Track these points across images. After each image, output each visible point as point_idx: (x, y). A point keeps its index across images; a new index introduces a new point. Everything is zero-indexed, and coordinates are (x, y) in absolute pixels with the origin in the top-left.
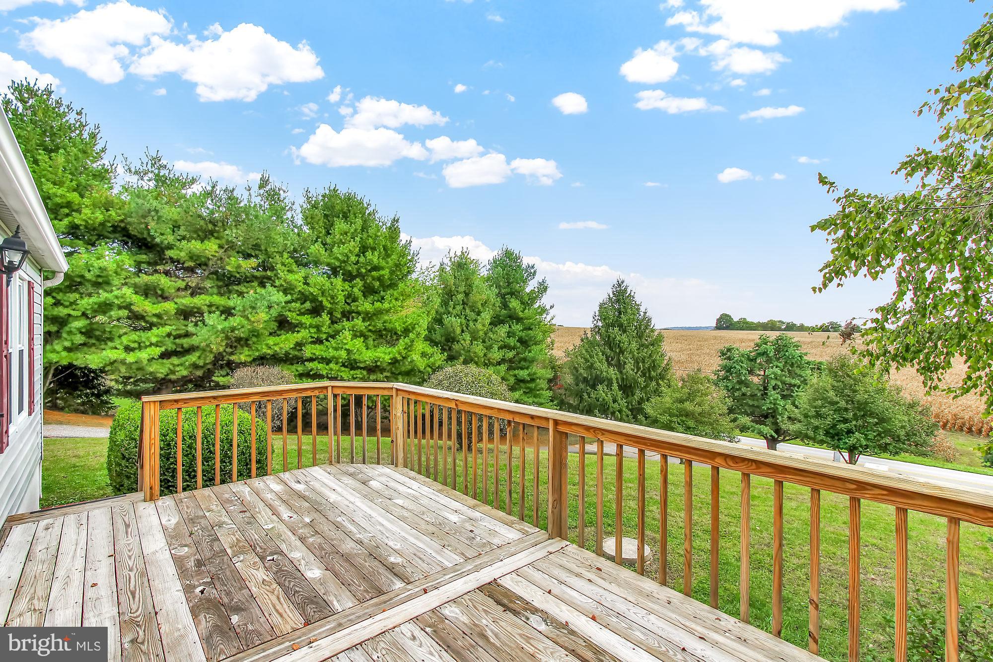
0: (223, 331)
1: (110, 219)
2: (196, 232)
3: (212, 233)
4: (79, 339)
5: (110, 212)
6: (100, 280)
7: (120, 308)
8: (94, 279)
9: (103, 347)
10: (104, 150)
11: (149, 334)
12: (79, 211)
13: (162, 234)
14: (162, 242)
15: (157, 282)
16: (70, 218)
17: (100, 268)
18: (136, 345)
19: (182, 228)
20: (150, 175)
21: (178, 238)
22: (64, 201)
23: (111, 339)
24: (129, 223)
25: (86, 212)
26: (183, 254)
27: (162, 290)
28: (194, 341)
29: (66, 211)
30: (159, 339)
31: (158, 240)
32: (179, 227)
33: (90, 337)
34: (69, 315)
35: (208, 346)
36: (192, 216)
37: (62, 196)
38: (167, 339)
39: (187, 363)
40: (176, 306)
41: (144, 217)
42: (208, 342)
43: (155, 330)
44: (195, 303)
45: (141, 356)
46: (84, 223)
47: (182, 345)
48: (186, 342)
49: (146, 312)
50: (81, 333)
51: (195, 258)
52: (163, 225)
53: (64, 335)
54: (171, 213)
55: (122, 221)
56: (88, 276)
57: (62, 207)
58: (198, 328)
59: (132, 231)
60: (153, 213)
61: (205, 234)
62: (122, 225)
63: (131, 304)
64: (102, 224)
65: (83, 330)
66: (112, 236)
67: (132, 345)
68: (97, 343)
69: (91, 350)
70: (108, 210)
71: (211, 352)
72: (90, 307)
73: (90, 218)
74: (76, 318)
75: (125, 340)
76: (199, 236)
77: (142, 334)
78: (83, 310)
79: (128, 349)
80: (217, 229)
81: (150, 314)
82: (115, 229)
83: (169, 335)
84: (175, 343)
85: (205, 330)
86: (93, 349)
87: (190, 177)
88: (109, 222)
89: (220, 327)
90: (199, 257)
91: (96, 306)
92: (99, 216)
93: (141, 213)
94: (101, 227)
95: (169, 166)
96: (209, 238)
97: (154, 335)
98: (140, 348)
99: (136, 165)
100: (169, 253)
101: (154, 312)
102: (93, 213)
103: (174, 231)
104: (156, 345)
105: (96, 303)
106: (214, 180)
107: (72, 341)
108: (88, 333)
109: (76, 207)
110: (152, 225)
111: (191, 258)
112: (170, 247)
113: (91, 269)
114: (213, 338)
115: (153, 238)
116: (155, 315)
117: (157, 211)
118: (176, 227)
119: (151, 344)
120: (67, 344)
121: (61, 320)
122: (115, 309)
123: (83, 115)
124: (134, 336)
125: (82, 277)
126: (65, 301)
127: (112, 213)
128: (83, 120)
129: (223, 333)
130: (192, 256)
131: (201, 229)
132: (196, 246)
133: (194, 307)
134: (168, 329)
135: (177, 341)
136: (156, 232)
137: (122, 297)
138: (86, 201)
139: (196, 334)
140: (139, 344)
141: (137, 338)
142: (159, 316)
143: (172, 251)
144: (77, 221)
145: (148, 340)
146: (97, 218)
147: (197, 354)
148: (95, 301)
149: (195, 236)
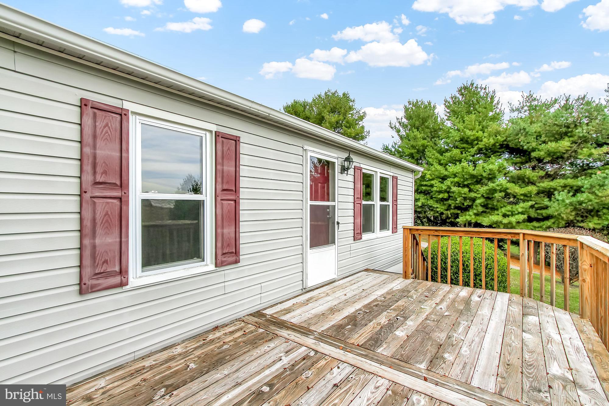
0: (571, 204)
1: (498, 141)
2: (553, 136)
3: (566, 134)
4: (481, 209)
5: (497, 137)
6: (490, 176)
7: (501, 191)
8: (487, 176)
9: (492, 214)
10: (498, 103)
11: (517, 206)
12: (481, 141)
13: (528, 143)
14: (528, 148)
15: (524, 174)
16: (478, 146)
17: (490, 170)
18: (510, 213)
19: (543, 136)
20: (526, 108)
21: (540, 143)
22: (475, 137)
23: (497, 209)
24: (510, 141)
25: (485, 140)
26: (542, 153)
27: (528, 178)
28: (549, 212)
29: (476, 142)
30: (524, 210)
31: (525, 147)
32: (540, 136)
33: (487, 208)
34: (476, 197)
35: (559, 215)
36: (549, 126)
37: (474, 135)
38: (531, 210)
39: (544, 227)
40: (537, 189)
41: (517, 135)
42: (559, 212)
43: (522, 205)
44: (551, 186)
45: (511, 220)
46: (484, 147)
47: (542, 214)
48: (544, 212)
49: (516, 193)
50: (481, 205)
51: (552, 154)
52: (529, 137)
53: (474, 207)
54: (536, 127)
55: (505, 140)
56: (485, 174)
57: (474, 141)
58: (552, 202)
59: (511, 145)
60: (522, 131)
61: (560, 136)
62: (505, 143)
63: (508, 189)
64: (494, 145)
65: (482, 204)
66: (500, 150)
67: (508, 213)
68: (491, 211)
69: (487, 215)
70: (496, 136)
71: (562, 218)
72: (484, 192)
73: (487, 143)
74: (479, 198)
75: (503, 210)
76: (556, 138)
77: (514, 206)
78: (482, 194)
79: (505, 216)
80: (570, 130)
81: (519, 194)
82: (502, 146)
83: (532, 207)
84: (538, 213)
85: (556, 204)
86: (488, 215)
87: (553, 99)
88: (498, 143)
89: (567, 201)
90: (555, 153)
91: (488, 191)
92: (492, 141)
93: (514, 133)
94: (494, 147)
95: (538, 98)
96: (564, 138)
97: (521, 206)
98: (512, 215)
99: (516, 105)
100: (533, 154)
101: (521, 193)
102: (489, 140)
103: (537, 139)
104: (522, 213)
105: (487, 190)
106: (567, 95)
107: (477, 210)
108: (485, 206)
109: (480, 139)
110: (522, 138)
111: (549, 155)
112: (534, 150)
113: (486, 171)
114: (562, 209)
115: (522, 146)
116: (522, 195)
117: (524, 129)
118: (539, 136)
119: (519, 213)
120: (475, 211)
121: (473, 199)
122: (498, 192)
123: (487, 89)
124: (509, 208)
125: (482, 175)
126: (475, 189)
127: (499, 137)
128: (487, 91)
129: (572, 205)
130: (549, 154)
131: (557, 133)
132: (552, 146)
133: (551, 188)
134: (530, 203)
135: (538, 211)
136: (524, 142)
137: (501, 185)
138: (486, 134)
139: (550, 207)
140: (512, 212)
141: (510, 209)
142: (525, 195)
143: (535, 153)
144: (480, 146)
145: (517, 211)
146: (490, 142)
147: (552, 221)
148: (487, 188)
149: (553, 139)
